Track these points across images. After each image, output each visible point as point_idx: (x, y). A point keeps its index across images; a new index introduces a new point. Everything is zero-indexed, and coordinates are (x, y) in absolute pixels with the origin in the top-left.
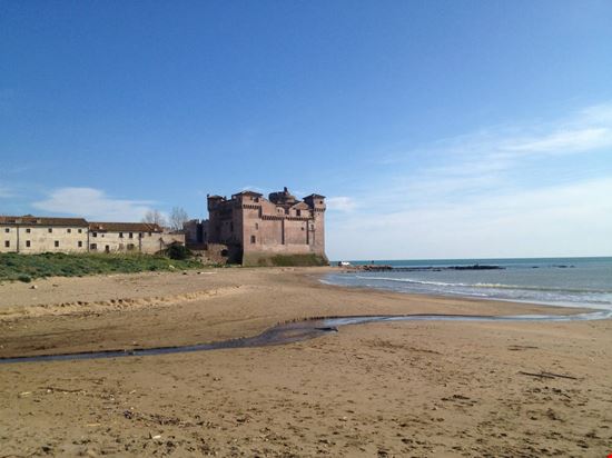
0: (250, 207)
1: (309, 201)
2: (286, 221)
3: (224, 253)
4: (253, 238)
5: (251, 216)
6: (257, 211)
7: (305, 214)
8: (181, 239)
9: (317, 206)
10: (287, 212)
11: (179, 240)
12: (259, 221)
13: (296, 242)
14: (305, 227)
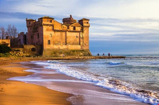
0: (47, 25)
1: (81, 22)
2: (67, 33)
3: (33, 50)
4: (49, 41)
5: (48, 30)
6: (51, 28)
7: (78, 29)
8: (8, 42)
9: (85, 25)
10: (68, 28)
11: (7, 43)
12: (53, 33)
13: (73, 44)
14: (78, 36)
